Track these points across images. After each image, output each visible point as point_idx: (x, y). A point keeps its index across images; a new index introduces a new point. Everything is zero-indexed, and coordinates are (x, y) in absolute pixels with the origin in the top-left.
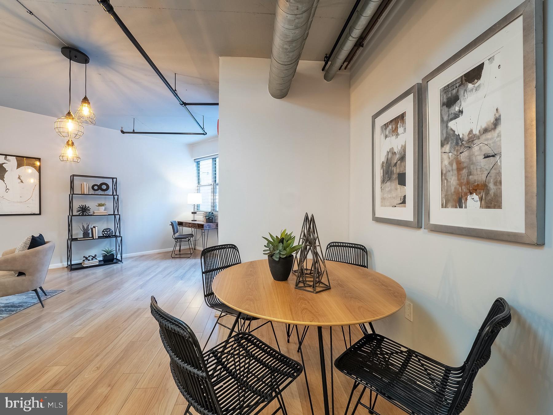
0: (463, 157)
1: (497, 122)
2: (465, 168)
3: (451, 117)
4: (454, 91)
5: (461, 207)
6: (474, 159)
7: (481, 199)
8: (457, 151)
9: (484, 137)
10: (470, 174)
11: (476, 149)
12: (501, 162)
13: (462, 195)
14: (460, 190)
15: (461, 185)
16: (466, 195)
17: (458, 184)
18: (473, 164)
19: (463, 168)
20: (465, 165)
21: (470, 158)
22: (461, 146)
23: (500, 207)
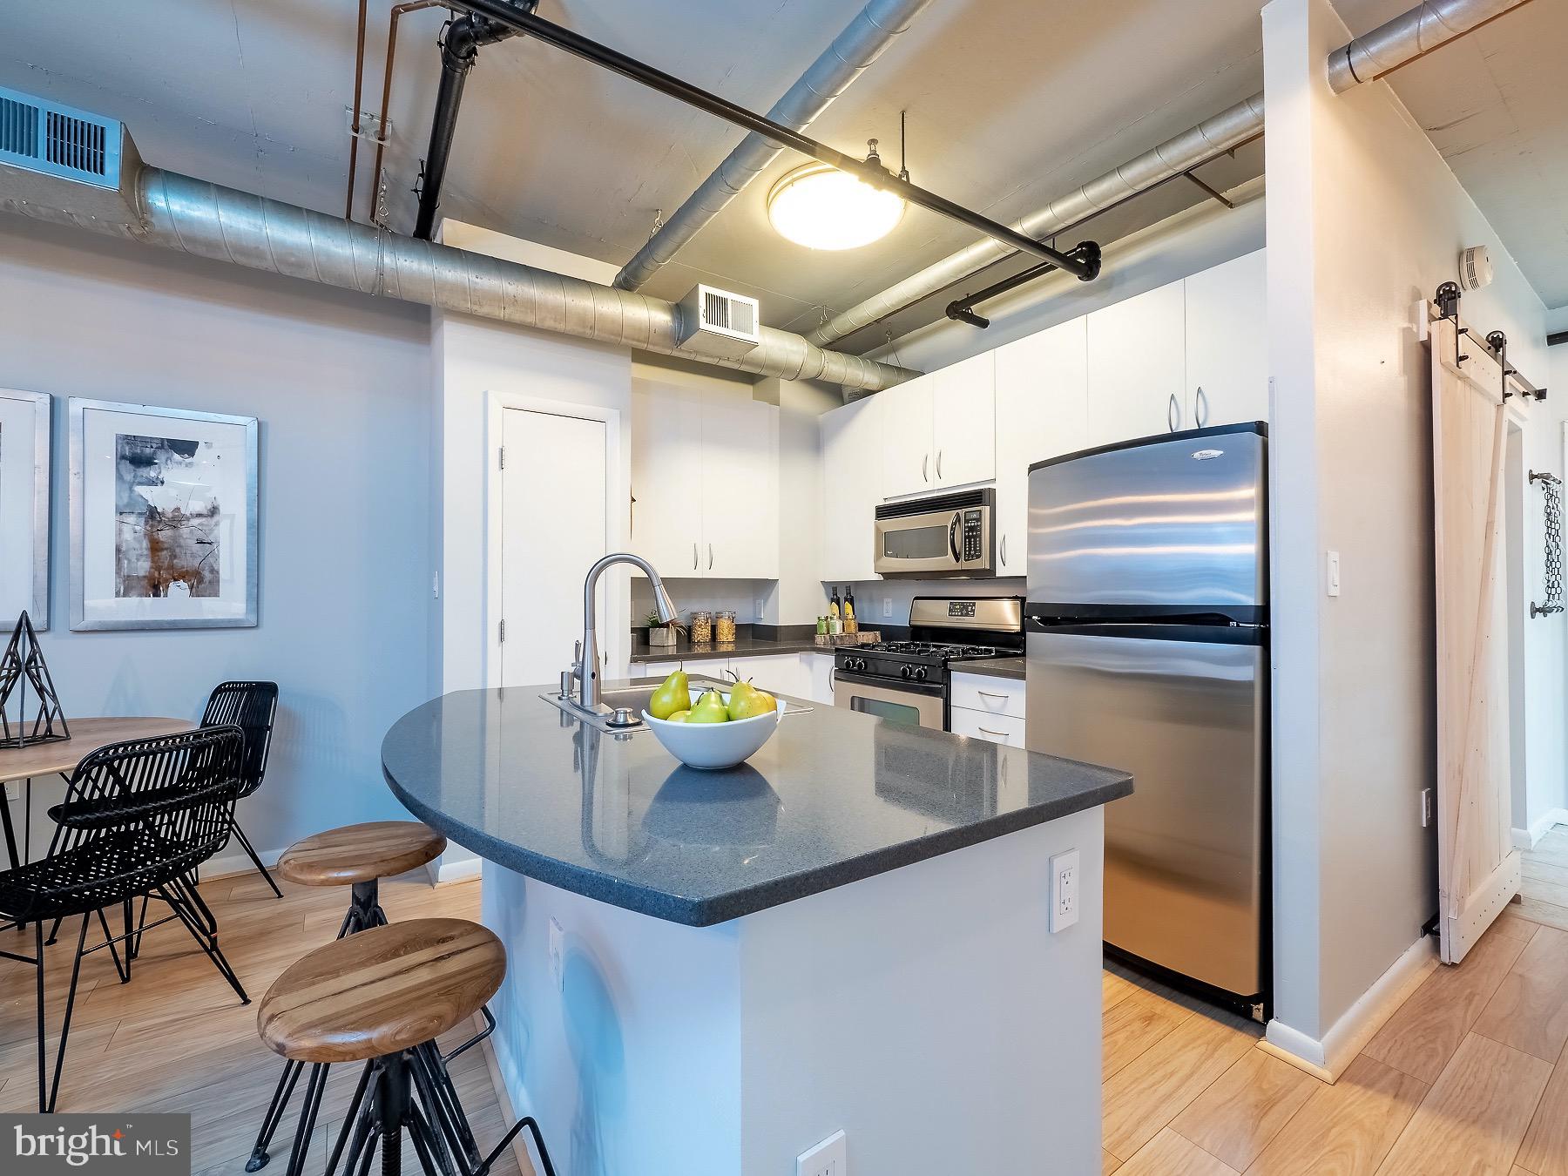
0: (165, 535)
1: (213, 511)
2: (166, 549)
3: (138, 480)
4: (148, 451)
5: (156, 595)
6: (182, 541)
7: (191, 588)
8: (152, 526)
9: (195, 522)
10: (174, 556)
11: (184, 531)
12: (218, 551)
13: (159, 582)
14: (156, 574)
15: (158, 569)
16: (167, 581)
17: (151, 568)
18: (180, 546)
19: (162, 550)
20: (166, 546)
21: (175, 539)
22: (160, 522)
23: (216, 594)
